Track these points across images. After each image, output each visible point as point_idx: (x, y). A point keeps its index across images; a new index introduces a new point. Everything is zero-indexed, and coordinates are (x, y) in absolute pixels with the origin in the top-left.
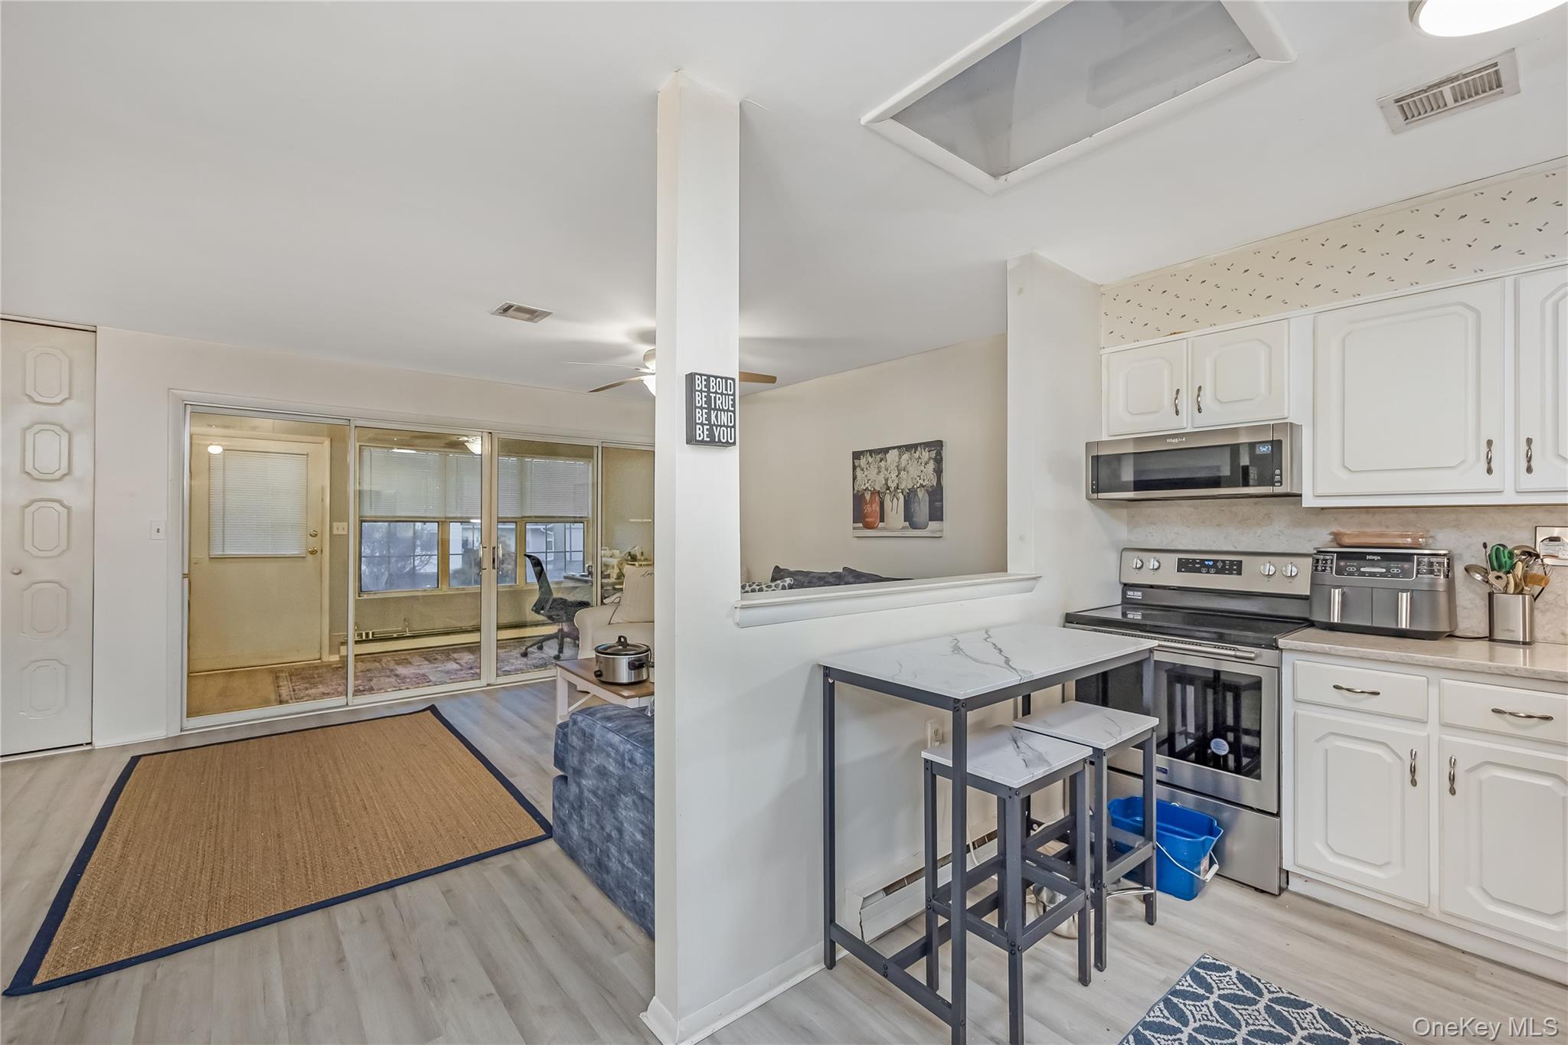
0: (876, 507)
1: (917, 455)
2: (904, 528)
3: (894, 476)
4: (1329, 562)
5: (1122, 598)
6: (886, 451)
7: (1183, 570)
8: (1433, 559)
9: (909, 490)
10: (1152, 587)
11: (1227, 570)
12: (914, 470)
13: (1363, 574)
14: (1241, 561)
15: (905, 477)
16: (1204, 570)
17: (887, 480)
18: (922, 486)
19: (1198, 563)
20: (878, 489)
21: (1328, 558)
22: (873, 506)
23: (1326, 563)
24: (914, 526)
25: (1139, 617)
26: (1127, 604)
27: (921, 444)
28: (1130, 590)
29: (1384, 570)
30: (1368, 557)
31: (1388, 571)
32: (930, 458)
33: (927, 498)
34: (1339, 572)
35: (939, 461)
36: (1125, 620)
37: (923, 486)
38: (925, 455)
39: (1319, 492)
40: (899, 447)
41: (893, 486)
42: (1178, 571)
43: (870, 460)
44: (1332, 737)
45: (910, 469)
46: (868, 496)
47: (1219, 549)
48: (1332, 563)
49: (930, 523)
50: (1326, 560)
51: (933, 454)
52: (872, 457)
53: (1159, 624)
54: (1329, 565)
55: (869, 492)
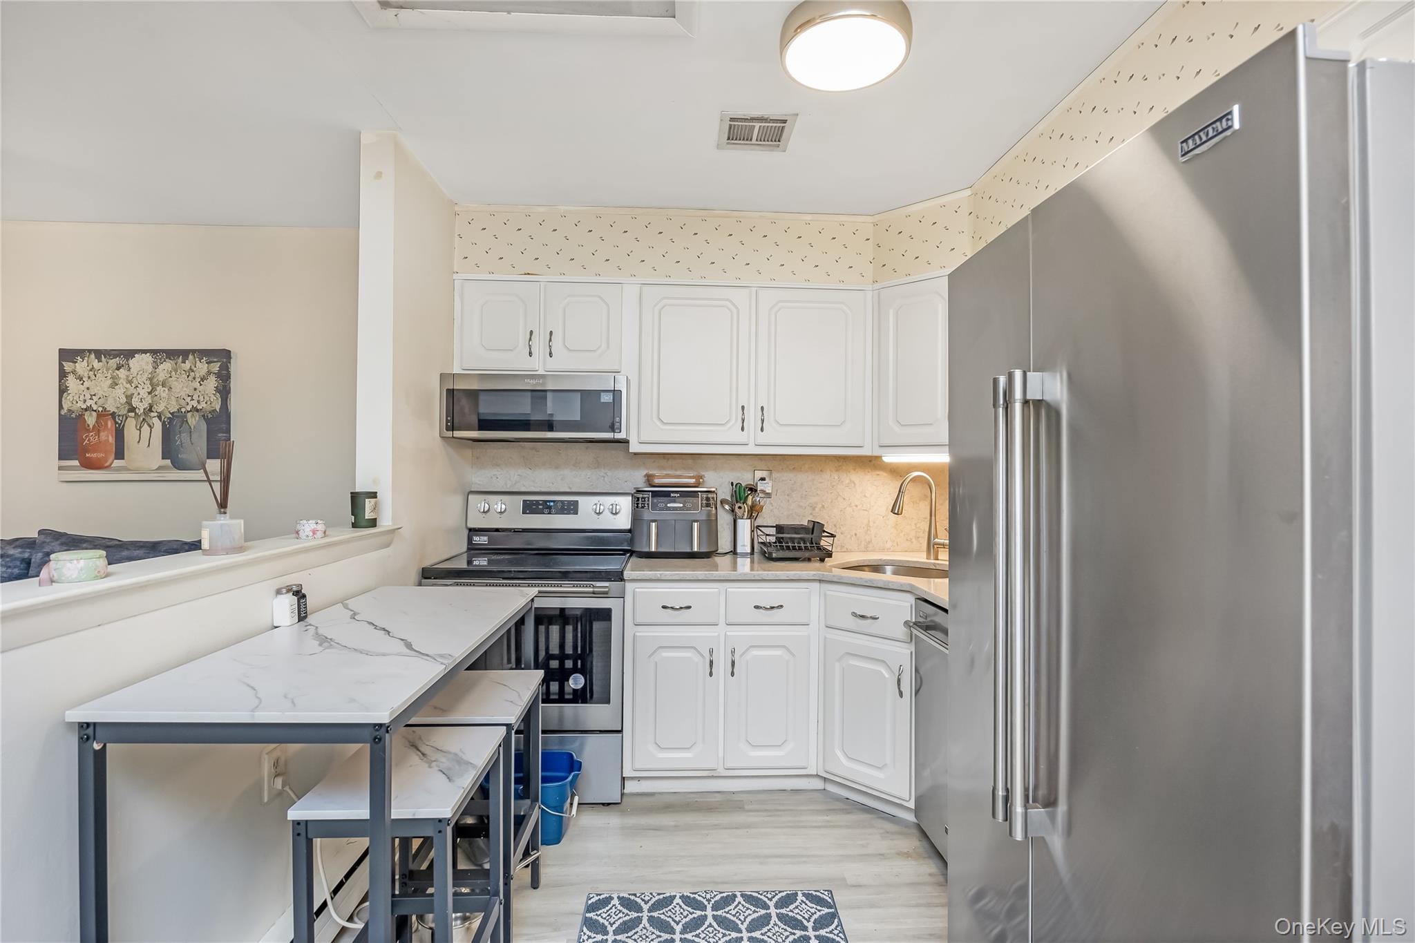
0: (108, 437)
1: (187, 365)
2: (160, 468)
3: (143, 392)
4: (647, 499)
5: (468, 545)
6: (130, 354)
7: (528, 512)
8: (710, 495)
9: (172, 414)
10: (497, 530)
11: (566, 509)
12: (181, 386)
13: (669, 509)
14: (577, 501)
15: (164, 395)
16: (546, 511)
17: (129, 398)
18: (195, 410)
19: (541, 505)
20: (111, 408)
21: (645, 496)
22: (102, 434)
23: (645, 501)
24: (179, 465)
25: (485, 563)
26: (473, 550)
27: (193, 351)
28: (477, 535)
29: (682, 505)
30: (672, 495)
31: (684, 506)
32: (209, 373)
33: (204, 426)
34: (654, 507)
35: (224, 377)
36: (471, 568)
37: (197, 410)
38: (202, 367)
39: (643, 439)
40: (154, 352)
41: (141, 407)
42: (523, 513)
43: (96, 364)
44: (661, 650)
45: (173, 382)
46: (91, 420)
47: (557, 490)
48: (648, 501)
49: (208, 460)
50: (645, 498)
51: (216, 367)
52: (100, 361)
53: (505, 569)
54: (647, 502)
55: (94, 414)
